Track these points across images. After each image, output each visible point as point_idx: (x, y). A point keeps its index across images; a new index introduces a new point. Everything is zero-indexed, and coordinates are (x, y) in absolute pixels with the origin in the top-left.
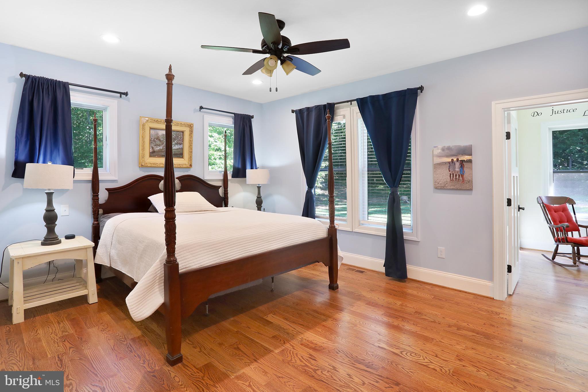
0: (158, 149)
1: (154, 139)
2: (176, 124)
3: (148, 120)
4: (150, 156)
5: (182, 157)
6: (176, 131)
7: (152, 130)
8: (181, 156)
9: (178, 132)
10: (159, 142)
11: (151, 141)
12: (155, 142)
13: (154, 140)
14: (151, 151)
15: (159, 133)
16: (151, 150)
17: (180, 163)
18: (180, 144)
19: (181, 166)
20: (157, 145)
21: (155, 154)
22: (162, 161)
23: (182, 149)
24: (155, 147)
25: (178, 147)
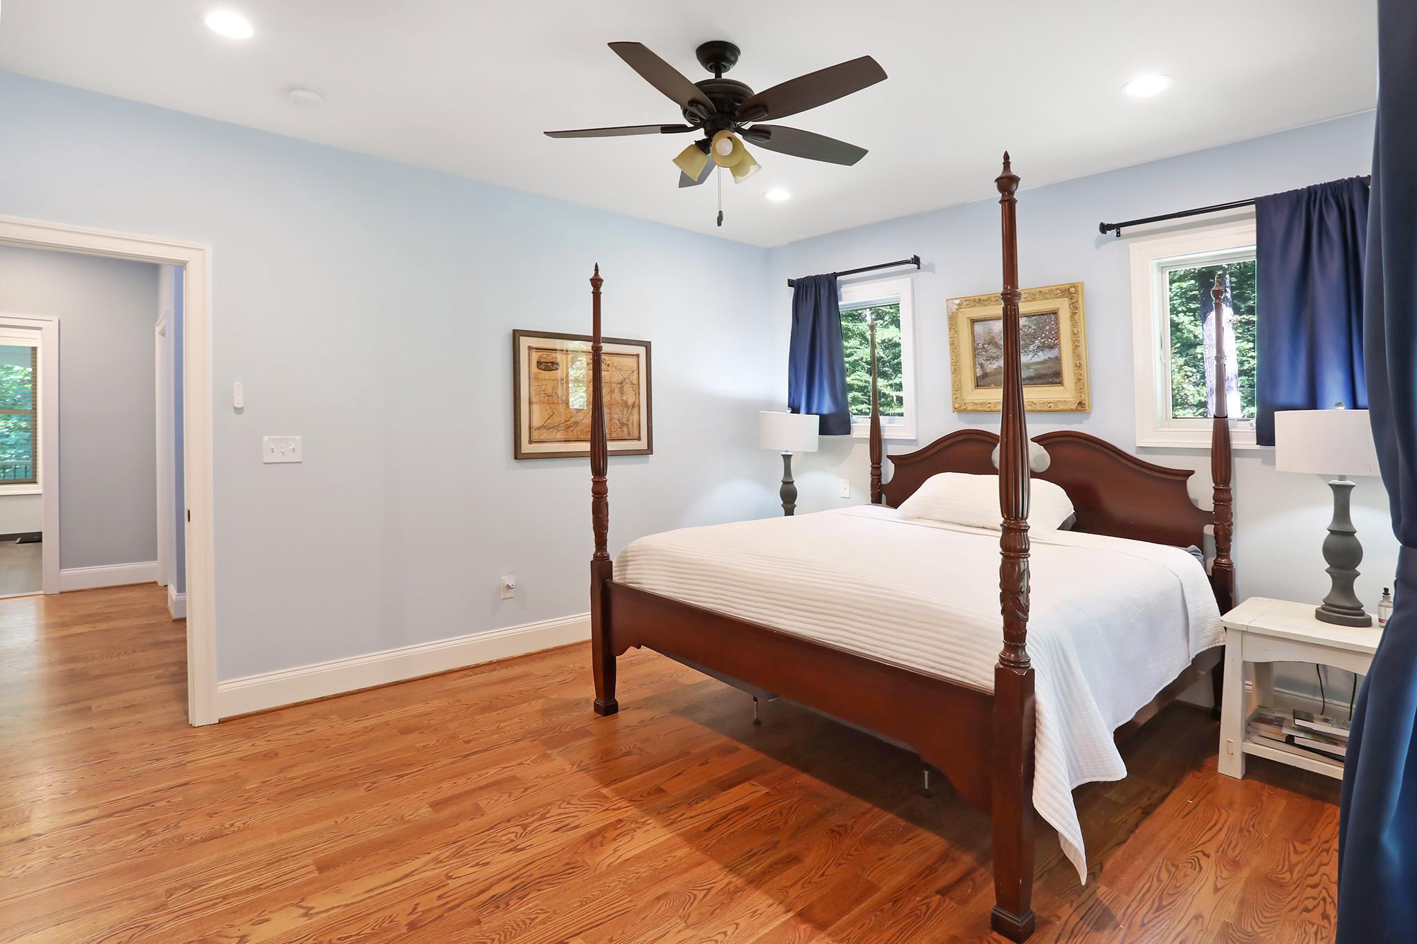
0: (995, 366)
1: (984, 344)
2: (1026, 295)
3: (959, 304)
4: (978, 386)
5: (1061, 383)
6: (1038, 315)
7: (979, 323)
8: (1057, 380)
9: (1043, 315)
10: (995, 350)
11: (976, 351)
12: (986, 352)
13: (984, 348)
14: (978, 375)
15: (995, 327)
16: (979, 373)
17: (1050, 400)
18: (1051, 347)
19: (1053, 408)
20: (991, 358)
21: (988, 380)
22: (996, 395)
23: (1058, 360)
24: (986, 364)
25: (1046, 357)
